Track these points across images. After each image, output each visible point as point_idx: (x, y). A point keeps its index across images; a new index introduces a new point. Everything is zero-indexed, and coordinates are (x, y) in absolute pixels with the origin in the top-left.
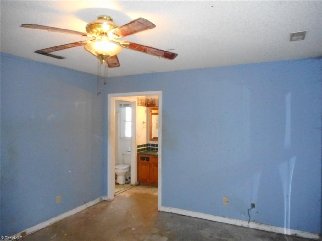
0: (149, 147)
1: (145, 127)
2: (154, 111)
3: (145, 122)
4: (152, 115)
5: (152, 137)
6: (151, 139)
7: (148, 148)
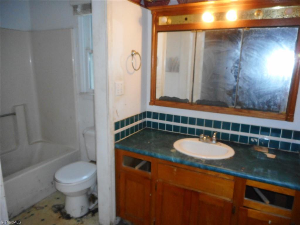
0: (147, 119)
1: (137, 68)
2: (164, 20)
3: (137, 53)
4: (157, 32)
5: (158, 96)
6: (154, 101)
7: (144, 122)
